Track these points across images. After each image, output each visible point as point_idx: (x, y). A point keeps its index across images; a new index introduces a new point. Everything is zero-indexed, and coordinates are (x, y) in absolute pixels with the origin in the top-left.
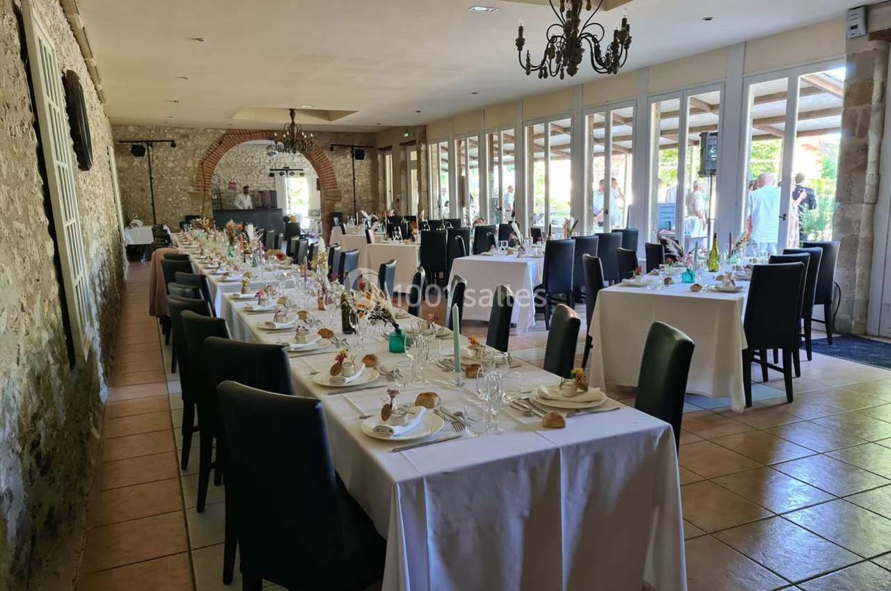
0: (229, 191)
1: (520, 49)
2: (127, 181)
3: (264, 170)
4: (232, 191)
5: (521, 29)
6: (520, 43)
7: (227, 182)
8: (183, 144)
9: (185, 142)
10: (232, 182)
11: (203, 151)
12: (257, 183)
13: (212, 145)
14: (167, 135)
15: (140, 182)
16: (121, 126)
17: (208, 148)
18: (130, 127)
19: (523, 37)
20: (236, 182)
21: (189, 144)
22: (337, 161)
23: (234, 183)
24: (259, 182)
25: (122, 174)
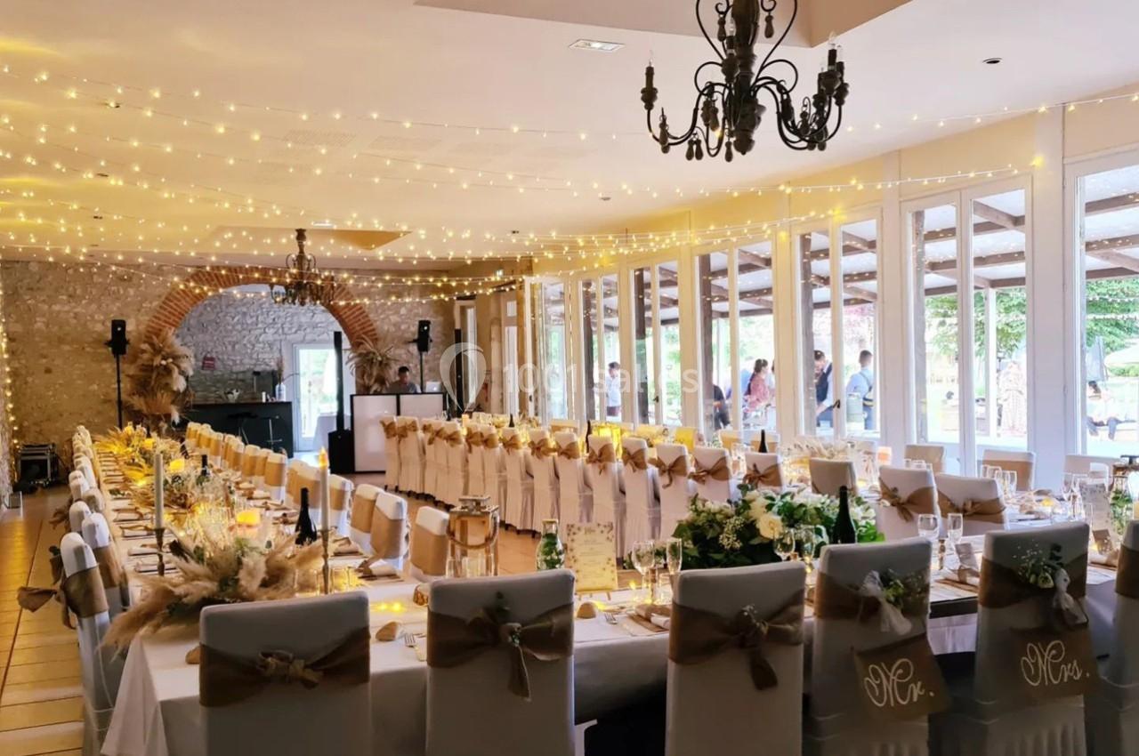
0: (203, 372)
1: (649, 107)
2: (22, 356)
3: (263, 336)
4: (208, 372)
5: (650, 73)
6: (649, 96)
7: (201, 357)
8: (122, 292)
9: (125, 290)
10: (209, 356)
11: (155, 303)
12: (251, 358)
13: (170, 294)
14: (95, 277)
15: (45, 357)
16: (18, 262)
17: (163, 298)
18: (32, 264)
19: (655, 86)
20: (214, 355)
21: (131, 292)
22: (383, 319)
23: (212, 359)
24: (255, 356)
25: (13, 344)
